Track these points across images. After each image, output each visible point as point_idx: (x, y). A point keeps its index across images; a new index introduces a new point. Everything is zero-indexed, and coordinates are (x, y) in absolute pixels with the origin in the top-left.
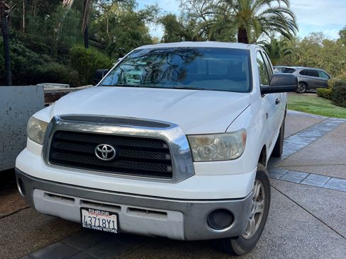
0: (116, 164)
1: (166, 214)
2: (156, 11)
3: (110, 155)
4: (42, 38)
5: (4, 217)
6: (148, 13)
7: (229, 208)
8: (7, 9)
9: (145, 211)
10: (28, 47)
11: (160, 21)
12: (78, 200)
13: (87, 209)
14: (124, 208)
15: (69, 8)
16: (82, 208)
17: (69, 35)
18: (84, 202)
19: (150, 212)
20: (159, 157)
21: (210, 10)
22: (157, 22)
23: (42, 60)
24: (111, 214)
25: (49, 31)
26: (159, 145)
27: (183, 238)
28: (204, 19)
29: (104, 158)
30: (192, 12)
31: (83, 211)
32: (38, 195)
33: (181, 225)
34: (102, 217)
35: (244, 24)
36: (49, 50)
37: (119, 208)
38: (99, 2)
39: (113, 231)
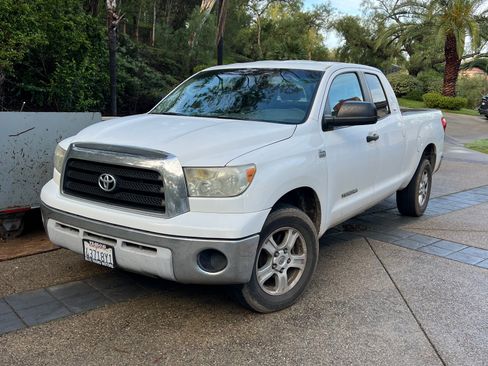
0: (117, 196)
1: (155, 250)
2: (328, 12)
3: (111, 185)
4: (171, 53)
5: (41, 253)
6: (317, 15)
7: (219, 249)
8: (115, 19)
9: (137, 246)
10: (152, 66)
11: (331, 26)
12: (82, 231)
13: (88, 241)
14: (119, 241)
15: (208, 13)
16: (84, 240)
17: (205, 49)
18: (89, 234)
19: (144, 248)
20: (154, 189)
21: (407, 9)
22: (329, 28)
23: (163, 82)
24: (108, 247)
25: (181, 44)
26: (154, 177)
27: (173, 278)
28: (397, 20)
29: (105, 188)
30: (380, 11)
31: (86, 243)
32: (51, 225)
33: (169, 263)
34: (101, 251)
35: (455, 27)
36: (180, 69)
37: (115, 241)
38: (250, 3)
39: (110, 266)
